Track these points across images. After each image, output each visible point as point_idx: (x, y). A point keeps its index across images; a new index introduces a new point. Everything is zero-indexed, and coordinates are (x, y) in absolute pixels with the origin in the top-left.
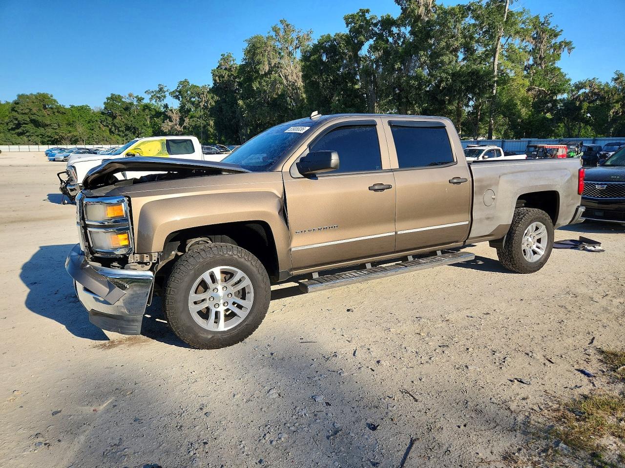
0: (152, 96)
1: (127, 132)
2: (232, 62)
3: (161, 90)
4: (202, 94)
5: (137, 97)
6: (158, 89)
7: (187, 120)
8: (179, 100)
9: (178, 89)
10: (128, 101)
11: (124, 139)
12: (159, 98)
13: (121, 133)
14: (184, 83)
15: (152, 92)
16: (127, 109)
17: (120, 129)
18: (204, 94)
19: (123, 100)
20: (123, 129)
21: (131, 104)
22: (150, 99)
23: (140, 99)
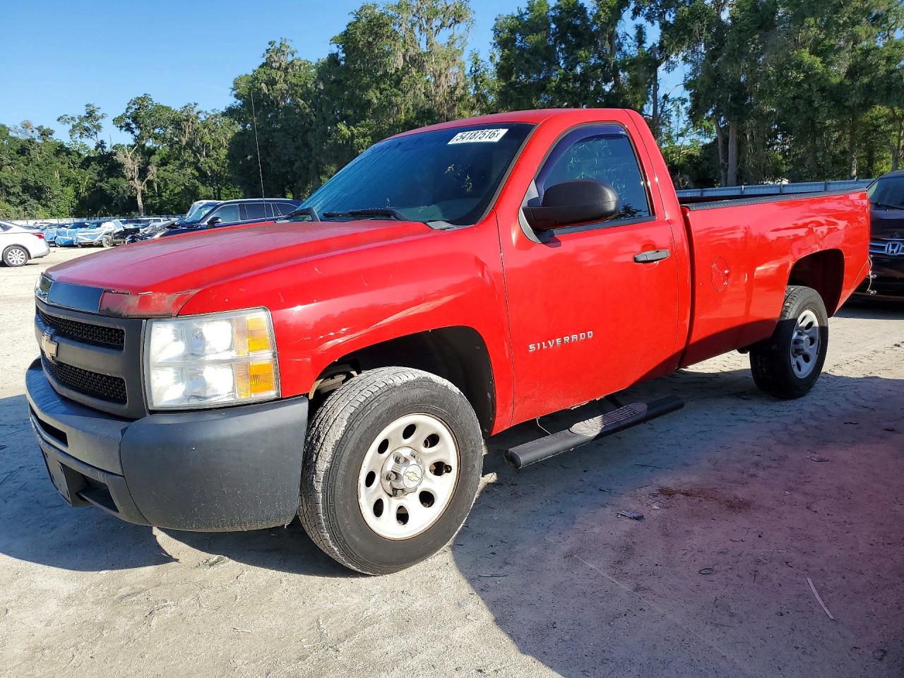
0: (74, 126)
1: (26, 197)
2: (290, 56)
3: (90, 115)
4: (184, 120)
5: (39, 129)
6: (84, 114)
7: (153, 169)
8: (133, 132)
9: (128, 114)
10: (22, 137)
11: (20, 208)
12: (87, 130)
13: (13, 199)
14: (141, 102)
15: (73, 118)
16: (23, 151)
17: (12, 190)
18: (188, 120)
19: (11, 134)
20: (18, 189)
21: (31, 141)
22: (70, 131)
23: (45, 133)
